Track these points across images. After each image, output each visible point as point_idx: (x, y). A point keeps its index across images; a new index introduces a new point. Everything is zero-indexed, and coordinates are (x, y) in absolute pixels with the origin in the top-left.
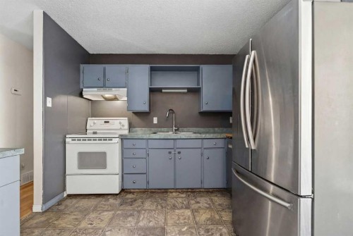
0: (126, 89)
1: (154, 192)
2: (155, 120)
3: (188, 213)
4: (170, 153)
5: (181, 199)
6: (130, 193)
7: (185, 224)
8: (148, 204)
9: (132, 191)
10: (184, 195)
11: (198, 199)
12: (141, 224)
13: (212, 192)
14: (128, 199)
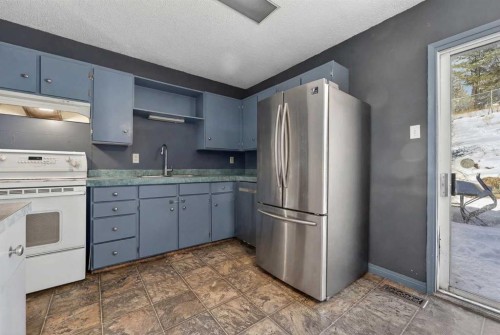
0: (89, 105)
1: (145, 262)
2: (136, 158)
3: (207, 270)
4: (171, 202)
5: (190, 260)
6: (106, 272)
7: (211, 281)
8: (147, 277)
9: (107, 269)
10: (190, 255)
11: (210, 254)
12: (157, 299)
13: (221, 244)
14: (109, 281)
